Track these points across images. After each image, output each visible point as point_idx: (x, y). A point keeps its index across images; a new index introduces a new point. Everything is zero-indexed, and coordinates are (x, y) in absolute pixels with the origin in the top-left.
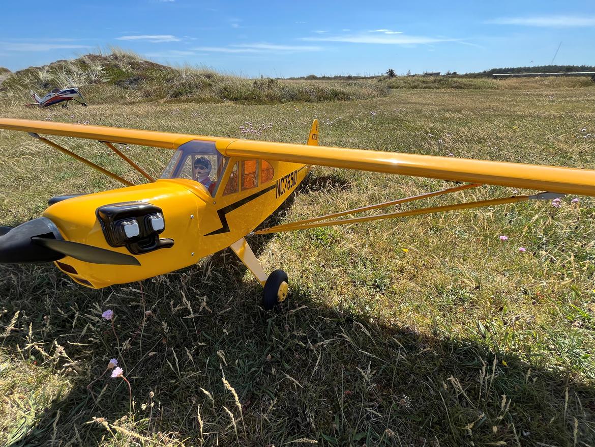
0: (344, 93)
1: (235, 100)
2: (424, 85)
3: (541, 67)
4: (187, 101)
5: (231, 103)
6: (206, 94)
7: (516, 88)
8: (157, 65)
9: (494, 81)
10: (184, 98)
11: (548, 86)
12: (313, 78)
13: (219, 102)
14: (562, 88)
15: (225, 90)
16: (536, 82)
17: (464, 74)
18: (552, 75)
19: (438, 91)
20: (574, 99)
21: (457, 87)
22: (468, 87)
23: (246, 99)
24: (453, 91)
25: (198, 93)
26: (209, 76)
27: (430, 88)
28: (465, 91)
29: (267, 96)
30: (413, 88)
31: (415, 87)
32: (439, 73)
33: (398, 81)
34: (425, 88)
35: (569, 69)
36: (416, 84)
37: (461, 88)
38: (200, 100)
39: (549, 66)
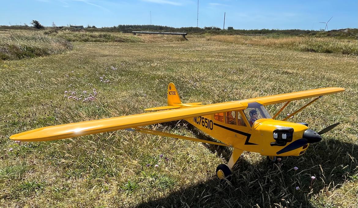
2: (94, 39)
19: (107, 43)
21: (120, 41)
27: (99, 41)
31: (86, 41)
35: (161, 28)
36: (86, 38)
37: (123, 42)
39: (150, 25)
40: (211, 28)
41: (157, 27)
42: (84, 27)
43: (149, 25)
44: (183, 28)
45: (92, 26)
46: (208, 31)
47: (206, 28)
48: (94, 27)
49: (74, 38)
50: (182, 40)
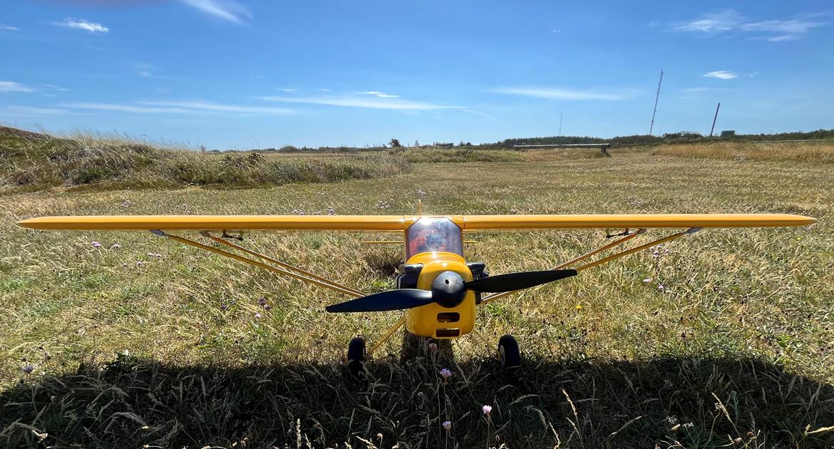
0: (359, 170)
1: (203, 183)
2: (448, 159)
3: (551, 138)
4: (114, 187)
5: (198, 188)
6: (145, 176)
7: (541, 160)
8: (18, 131)
9: (517, 153)
10: (104, 182)
11: (568, 157)
12: (291, 150)
13: (174, 187)
14: (581, 159)
15: (182, 169)
16: (557, 154)
17: (479, 144)
18: (568, 147)
19: (465, 164)
20: (598, 170)
21: (485, 160)
22: (496, 159)
23: (220, 181)
24: (481, 164)
25: (130, 175)
26: (139, 149)
27: (454, 161)
28: (494, 164)
29: (253, 176)
30: (436, 162)
31: (437, 161)
32: (452, 144)
33: (415, 154)
34: (449, 162)
35: (576, 140)
36: (437, 157)
37: (489, 161)
38: (139, 185)
39: (558, 137)
40: (680, 134)
41: (569, 138)
42: (455, 145)
43: (556, 136)
44: (618, 138)
45: (466, 143)
46: (669, 141)
47: (667, 135)
48: (469, 144)
49: (422, 158)
50: (598, 155)
